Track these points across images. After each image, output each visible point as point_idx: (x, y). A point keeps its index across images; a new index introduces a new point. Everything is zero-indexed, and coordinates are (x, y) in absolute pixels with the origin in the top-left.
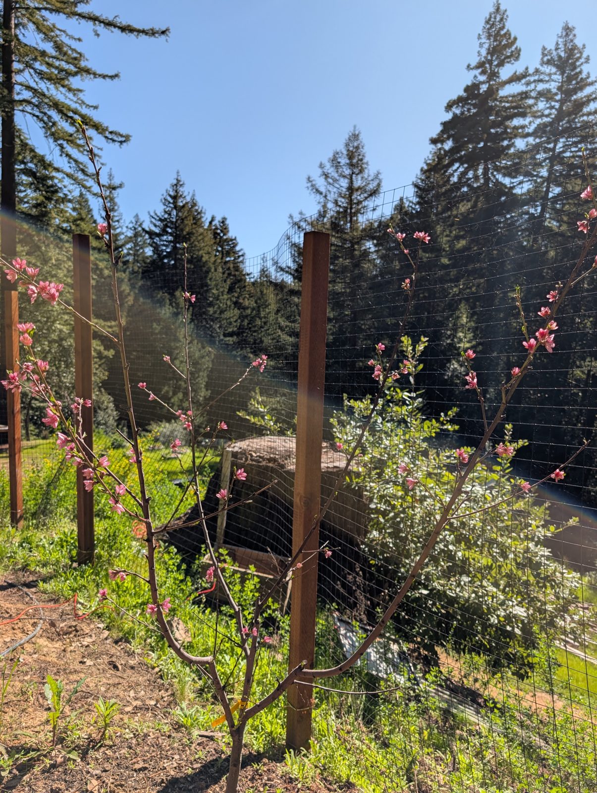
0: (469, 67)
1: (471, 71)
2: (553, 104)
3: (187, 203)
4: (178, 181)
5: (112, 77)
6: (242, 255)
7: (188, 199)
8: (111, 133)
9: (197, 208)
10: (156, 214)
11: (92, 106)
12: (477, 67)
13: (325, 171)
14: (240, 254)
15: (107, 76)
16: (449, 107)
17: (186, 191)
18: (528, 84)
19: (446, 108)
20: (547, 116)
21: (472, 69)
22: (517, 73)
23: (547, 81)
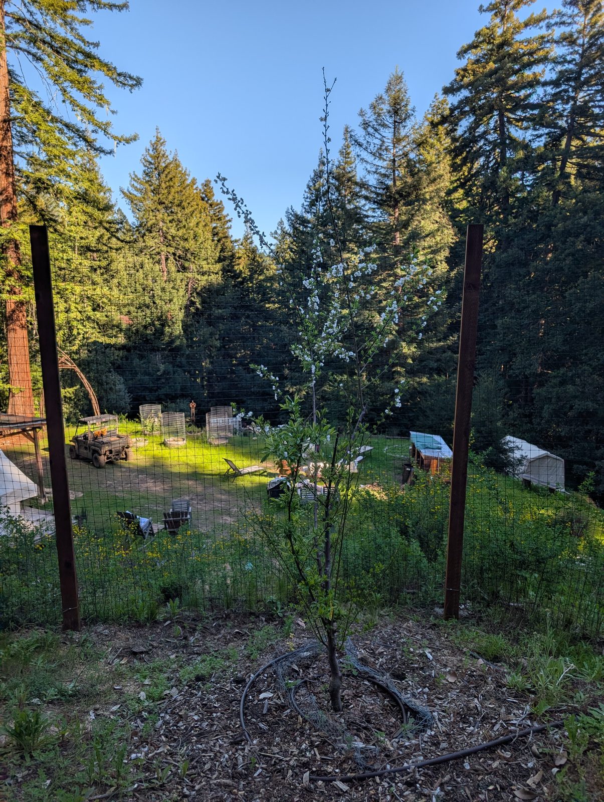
0: (481, 9)
1: (483, 13)
2: (576, 48)
3: (170, 164)
4: (158, 139)
5: (121, 8)
6: (230, 221)
7: (171, 158)
8: (119, 75)
9: (180, 169)
10: (136, 176)
11: (92, 44)
12: (489, 10)
13: (366, 119)
14: (227, 219)
15: (115, 6)
16: (462, 53)
17: (168, 149)
18: (549, 26)
19: (458, 54)
20: (570, 62)
21: (484, 11)
22: (534, 16)
23: (570, 24)
